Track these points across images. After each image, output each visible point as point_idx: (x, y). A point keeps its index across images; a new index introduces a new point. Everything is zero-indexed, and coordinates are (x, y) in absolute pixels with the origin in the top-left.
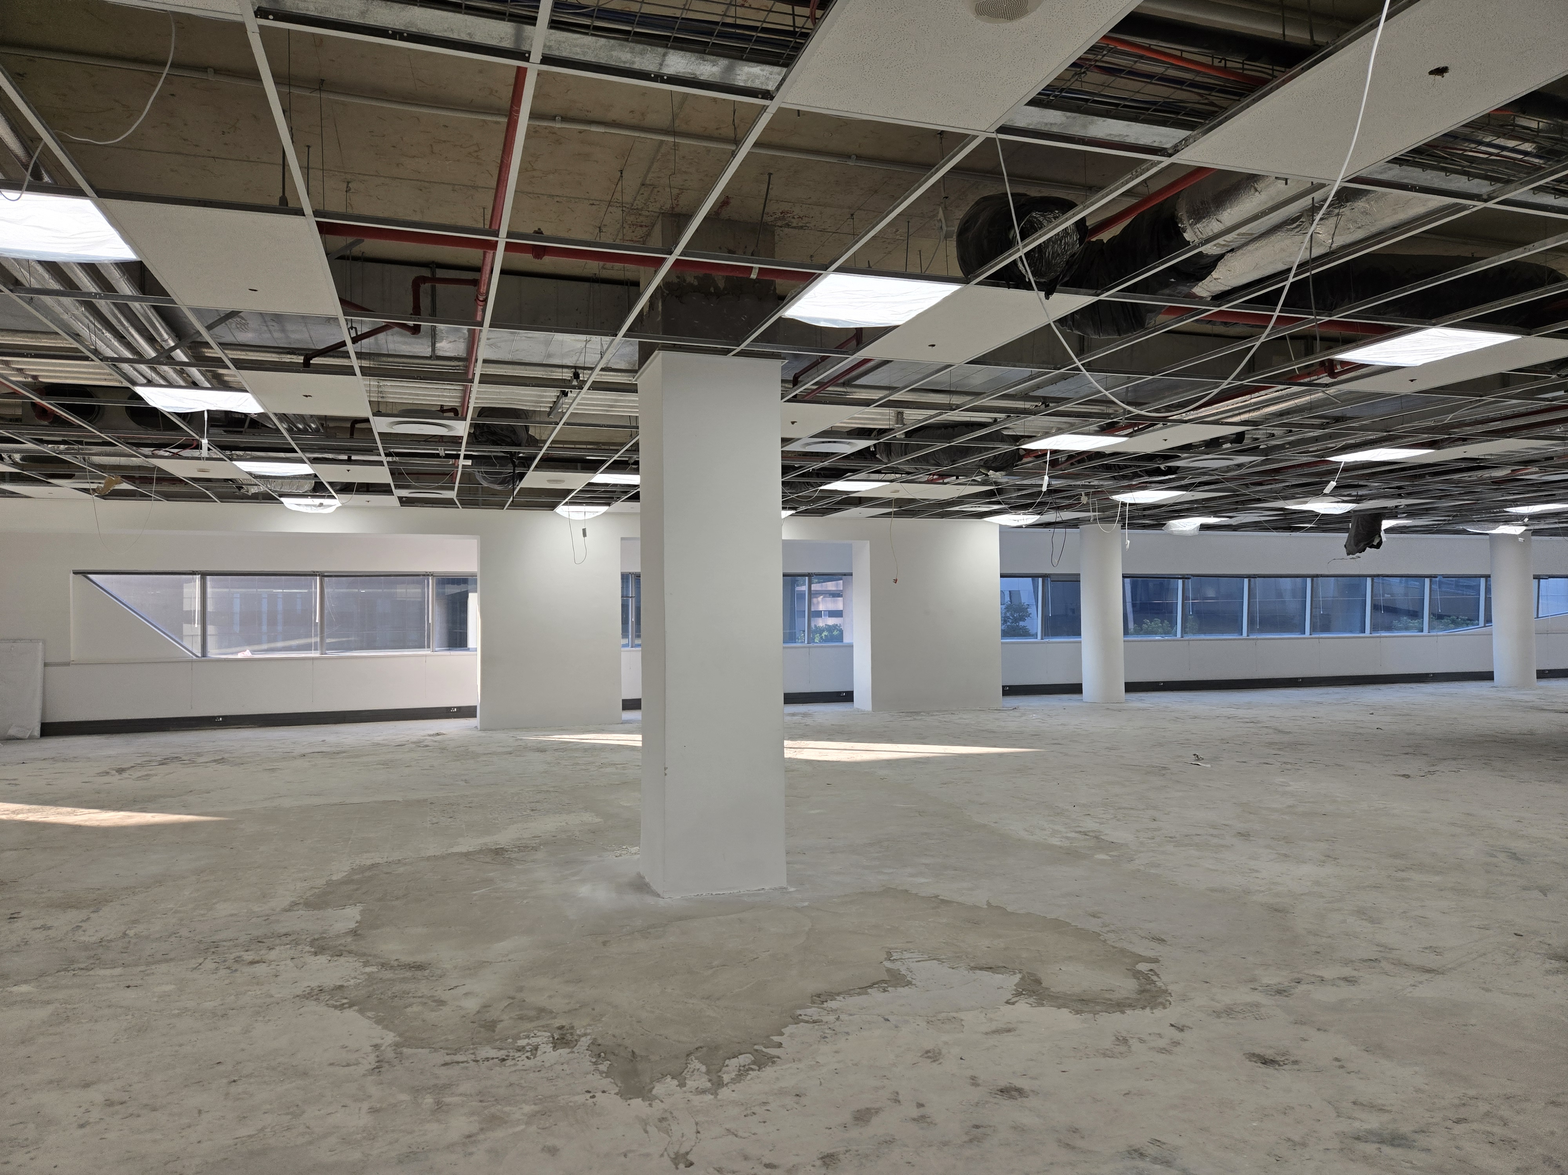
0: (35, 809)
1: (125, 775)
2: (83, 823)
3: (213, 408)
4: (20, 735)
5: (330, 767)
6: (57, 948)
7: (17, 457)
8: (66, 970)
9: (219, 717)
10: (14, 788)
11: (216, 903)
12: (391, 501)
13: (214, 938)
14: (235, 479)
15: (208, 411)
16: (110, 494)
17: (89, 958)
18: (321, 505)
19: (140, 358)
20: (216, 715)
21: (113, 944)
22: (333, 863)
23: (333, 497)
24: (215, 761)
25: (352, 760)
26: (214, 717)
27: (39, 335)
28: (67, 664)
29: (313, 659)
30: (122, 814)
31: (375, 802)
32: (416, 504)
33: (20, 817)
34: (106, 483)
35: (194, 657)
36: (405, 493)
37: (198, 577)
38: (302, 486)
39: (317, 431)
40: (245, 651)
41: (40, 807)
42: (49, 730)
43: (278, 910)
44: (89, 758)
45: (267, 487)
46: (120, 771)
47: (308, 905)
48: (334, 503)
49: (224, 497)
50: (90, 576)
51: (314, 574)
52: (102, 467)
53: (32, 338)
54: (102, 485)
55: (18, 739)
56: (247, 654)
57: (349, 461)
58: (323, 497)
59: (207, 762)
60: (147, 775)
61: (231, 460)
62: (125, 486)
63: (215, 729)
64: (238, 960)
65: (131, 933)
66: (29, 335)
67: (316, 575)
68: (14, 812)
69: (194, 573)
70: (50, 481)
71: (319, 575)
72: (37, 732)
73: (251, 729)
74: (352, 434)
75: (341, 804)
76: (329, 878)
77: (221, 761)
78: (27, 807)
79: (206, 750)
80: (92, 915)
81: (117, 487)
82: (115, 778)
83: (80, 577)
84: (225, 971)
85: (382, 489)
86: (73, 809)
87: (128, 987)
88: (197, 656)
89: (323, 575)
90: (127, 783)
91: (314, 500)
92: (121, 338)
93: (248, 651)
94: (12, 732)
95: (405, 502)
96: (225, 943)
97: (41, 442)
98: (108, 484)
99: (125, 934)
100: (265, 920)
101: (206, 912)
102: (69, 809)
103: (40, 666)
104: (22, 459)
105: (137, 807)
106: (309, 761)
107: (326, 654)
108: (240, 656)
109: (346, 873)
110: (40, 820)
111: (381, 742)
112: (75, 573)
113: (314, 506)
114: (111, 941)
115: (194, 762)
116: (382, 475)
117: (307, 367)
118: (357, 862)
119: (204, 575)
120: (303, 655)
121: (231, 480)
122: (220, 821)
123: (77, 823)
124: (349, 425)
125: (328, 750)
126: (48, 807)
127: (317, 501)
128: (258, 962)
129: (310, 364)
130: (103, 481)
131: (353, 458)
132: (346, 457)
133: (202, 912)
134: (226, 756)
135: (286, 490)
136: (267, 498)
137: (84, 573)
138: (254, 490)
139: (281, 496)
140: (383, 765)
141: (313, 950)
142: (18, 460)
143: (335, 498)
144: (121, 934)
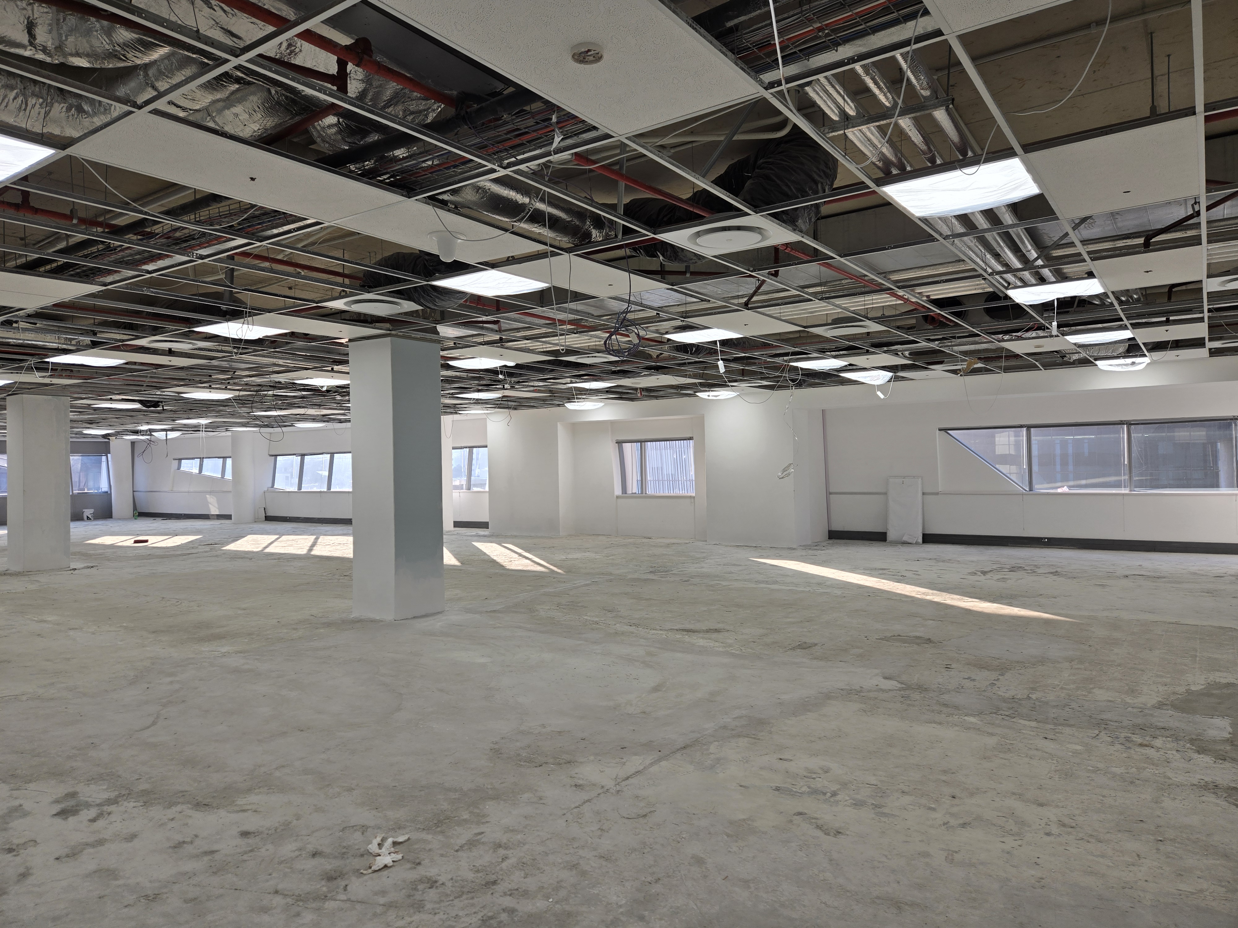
0: (936, 594)
1: (988, 576)
2: (971, 608)
3: (1061, 296)
4: (910, 541)
5: (1155, 589)
6: (984, 696)
7: (907, 353)
8: (995, 713)
9: (1045, 538)
10: (917, 577)
11: (1093, 688)
12: (1203, 353)
13: (1104, 716)
14: (1060, 351)
15: (1058, 299)
16: (971, 372)
17: (1009, 709)
18: (1133, 363)
19: (1009, 269)
20: (1042, 536)
21: (1023, 702)
22: (1187, 675)
23: (1145, 356)
24: (1052, 573)
25: (1173, 585)
26: (1042, 538)
27: (937, 266)
28: (937, 494)
29: (1123, 495)
30: (995, 605)
31: (1211, 626)
32: (1225, 353)
33: (928, 598)
34: (968, 364)
35: (1024, 491)
36: (1217, 344)
37: (1025, 429)
38: (1117, 349)
39: (1138, 300)
40: (1063, 487)
41: (939, 592)
42: (929, 539)
43: (1149, 705)
44: (959, 561)
45: (1086, 353)
46: (984, 573)
47: (1174, 707)
48: (1143, 362)
49: (1048, 366)
50: (949, 432)
51: (1121, 423)
52: (965, 353)
53: (933, 270)
54: (965, 366)
55: (909, 543)
56: (1065, 490)
57: (1168, 322)
58: (1136, 356)
59: (1045, 573)
60: (1003, 578)
61: (1063, 335)
62: (980, 365)
63: (1043, 548)
64: (1127, 739)
65: (1033, 697)
66: (932, 268)
67: (1124, 424)
68: (924, 594)
69: (1021, 426)
70: (929, 367)
71: (1126, 424)
72: (920, 540)
73: (1071, 550)
74: (1169, 298)
75: (1177, 623)
76: (1187, 688)
77: (1056, 573)
78: (931, 591)
79: (1040, 564)
80: (1000, 677)
81: (976, 366)
82: (982, 578)
83: (943, 432)
84: (1120, 746)
85: (1198, 343)
86: (962, 597)
87: (1046, 738)
88: (1026, 491)
89: (1129, 424)
90: (990, 582)
91: (1126, 360)
92: (997, 256)
93: (1065, 487)
94: (905, 538)
95: (1214, 353)
96: (1112, 723)
97: (929, 340)
98: (969, 365)
99: (1029, 698)
100: (1140, 712)
101: (1087, 694)
102: (958, 597)
103: (920, 494)
104: (909, 354)
105: (1005, 602)
106: (1133, 582)
107: (1134, 491)
108: (1060, 491)
109: (1203, 687)
110: (942, 601)
111: (1197, 572)
112: (940, 430)
113: (1127, 365)
114: (1020, 699)
115: (1034, 572)
116: (1201, 330)
117: (1147, 247)
118: (1211, 678)
119: (1029, 427)
120: (1114, 492)
121: (1056, 352)
122: (1072, 622)
123: (967, 607)
124: (1167, 290)
125: (1149, 574)
126: (944, 594)
127: (1129, 361)
128: (1146, 746)
129: (1150, 243)
130: (966, 363)
131: (1171, 318)
132: (1164, 319)
133: (1084, 693)
134: (1059, 570)
135: (1102, 354)
136: (1085, 362)
137: (945, 430)
138: (1075, 357)
139: (1096, 360)
140: (1207, 593)
141: (1194, 748)
142: (907, 355)
143: (1146, 356)
144: (1025, 696)
